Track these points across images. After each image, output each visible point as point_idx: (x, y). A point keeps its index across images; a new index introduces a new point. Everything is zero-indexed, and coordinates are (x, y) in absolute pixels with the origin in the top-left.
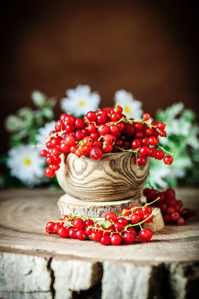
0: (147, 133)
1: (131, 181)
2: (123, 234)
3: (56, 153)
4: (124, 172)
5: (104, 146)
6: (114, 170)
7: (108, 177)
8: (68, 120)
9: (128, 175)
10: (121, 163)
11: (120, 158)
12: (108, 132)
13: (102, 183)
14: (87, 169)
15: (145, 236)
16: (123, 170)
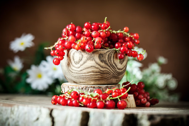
0: (126, 40)
1: (113, 71)
2: (106, 101)
3: (61, 49)
4: (108, 63)
5: (95, 44)
6: (102, 61)
7: (97, 66)
8: (71, 27)
9: (111, 66)
10: (107, 56)
11: (106, 53)
12: (99, 36)
13: (93, 70)
14: (83, 59)
15: (122, 105)
16: (108, 62)
